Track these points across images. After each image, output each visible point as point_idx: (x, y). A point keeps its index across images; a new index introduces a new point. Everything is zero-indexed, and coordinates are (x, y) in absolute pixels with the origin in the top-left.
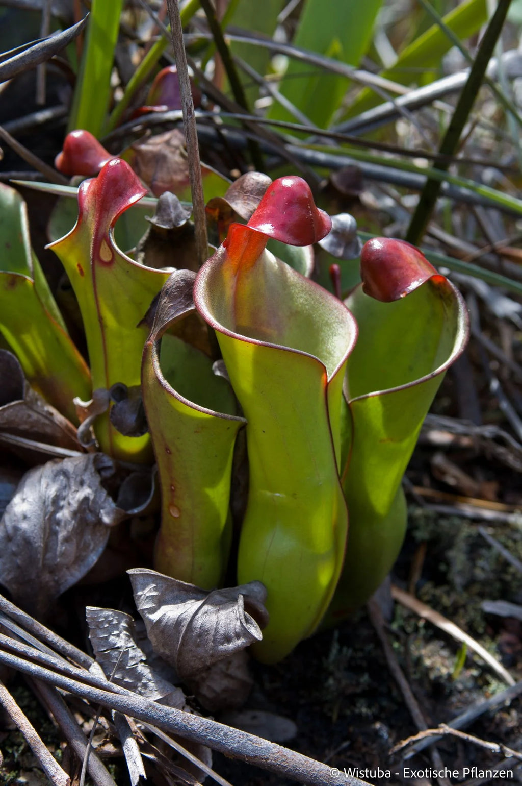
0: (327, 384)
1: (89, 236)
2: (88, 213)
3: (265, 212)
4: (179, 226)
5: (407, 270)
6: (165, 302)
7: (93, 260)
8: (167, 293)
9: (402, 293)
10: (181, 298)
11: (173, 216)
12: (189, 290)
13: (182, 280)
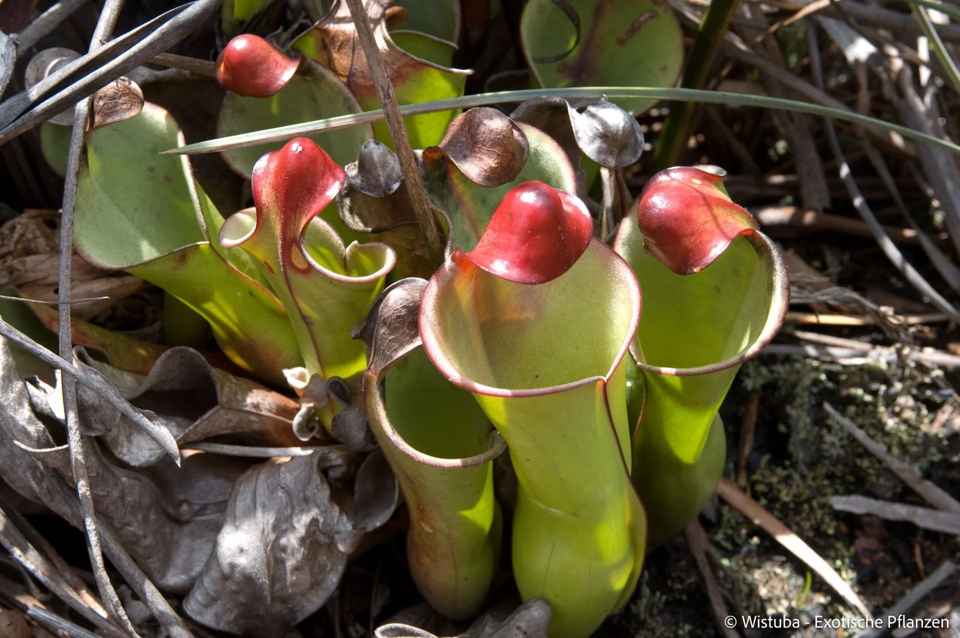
0: (605, 385)
1: (273, 237)
2: (269, 210)
3: (502, 241)
4: (392, 192)
5: (700, 234)
6: (384, 333)
7: (284, 266)
8: (385, 323)
9: (696, 267)
10: (405, 329)
11: (382, 179)
12: (414, 316)
13: (404, 307)
